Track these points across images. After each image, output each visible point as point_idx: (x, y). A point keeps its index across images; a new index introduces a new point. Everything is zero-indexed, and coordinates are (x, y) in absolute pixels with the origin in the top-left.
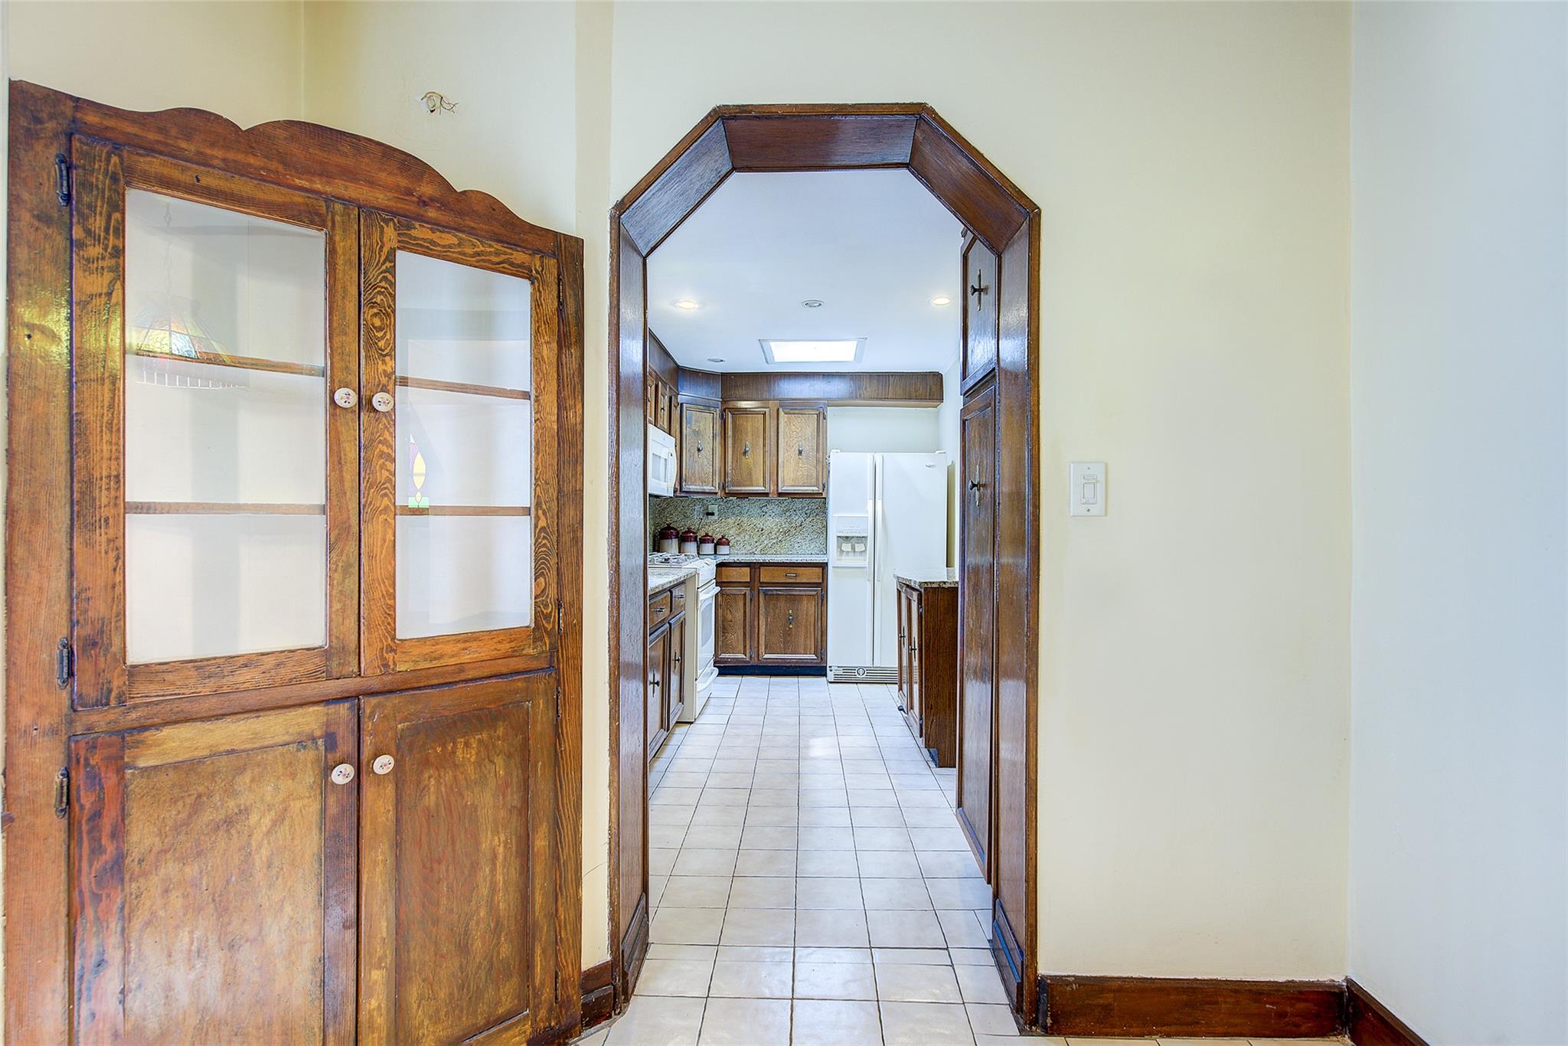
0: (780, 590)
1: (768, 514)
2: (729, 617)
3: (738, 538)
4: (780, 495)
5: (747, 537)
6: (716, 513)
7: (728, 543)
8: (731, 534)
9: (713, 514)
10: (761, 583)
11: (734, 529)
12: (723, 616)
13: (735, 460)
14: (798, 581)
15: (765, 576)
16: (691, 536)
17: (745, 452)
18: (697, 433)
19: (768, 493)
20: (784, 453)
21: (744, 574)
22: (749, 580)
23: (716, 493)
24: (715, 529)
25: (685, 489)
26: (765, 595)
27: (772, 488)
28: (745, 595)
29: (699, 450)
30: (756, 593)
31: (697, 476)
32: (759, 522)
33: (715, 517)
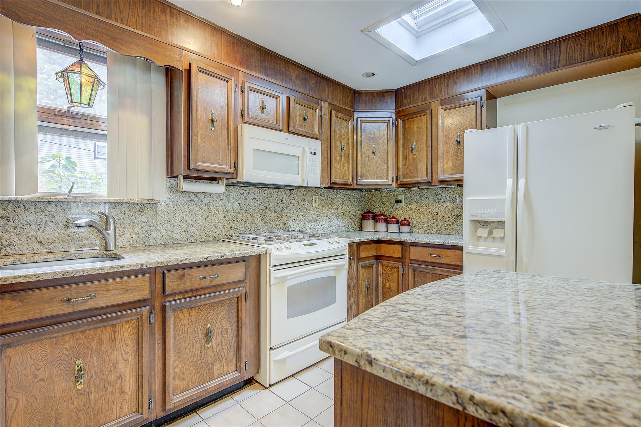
0: (426, 269)
1: (442, 201)
2: (387, 285)
3: (419, 220)
4: (441, 182)
5: (426, 220)
6: (403, 201)
7: (409, 224)
8: (414, 217)
9: (401, 202)
10: (411, 260)
11: (416, 213)
12: (383, 283)
13: (405, 157)
14: (441, 262)
15: (414, 253)
16: (382, 218)
17: (412, 150)
18: (372, 139)
19: (430, 182)
20: (444, 146)
21: (397, 251)
22: (400, 256)
23: (391, 185)
24: (400, 212)
25: (359, 182)
26: (415, 270)
27: (434, 178)
28: (398, 268)
29: (374, 153)
30: (407, 267)
31: (372, 172)
32: (435, 208)
33: (403, 204)
